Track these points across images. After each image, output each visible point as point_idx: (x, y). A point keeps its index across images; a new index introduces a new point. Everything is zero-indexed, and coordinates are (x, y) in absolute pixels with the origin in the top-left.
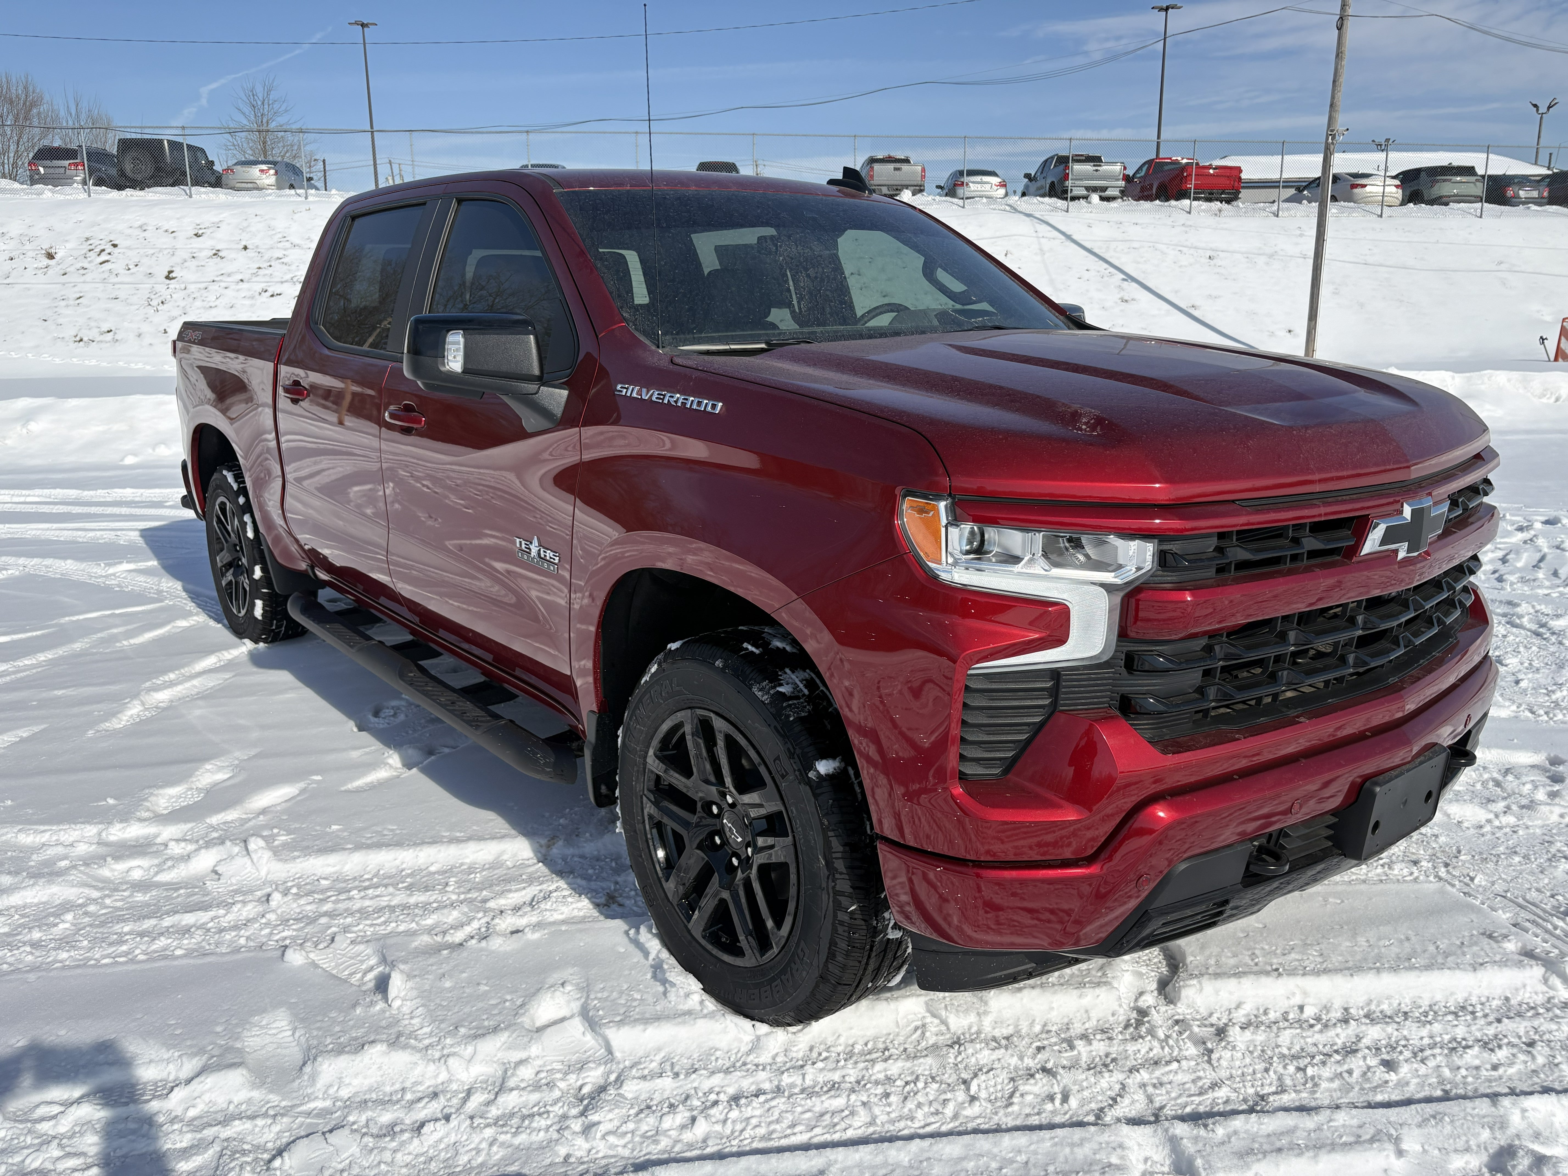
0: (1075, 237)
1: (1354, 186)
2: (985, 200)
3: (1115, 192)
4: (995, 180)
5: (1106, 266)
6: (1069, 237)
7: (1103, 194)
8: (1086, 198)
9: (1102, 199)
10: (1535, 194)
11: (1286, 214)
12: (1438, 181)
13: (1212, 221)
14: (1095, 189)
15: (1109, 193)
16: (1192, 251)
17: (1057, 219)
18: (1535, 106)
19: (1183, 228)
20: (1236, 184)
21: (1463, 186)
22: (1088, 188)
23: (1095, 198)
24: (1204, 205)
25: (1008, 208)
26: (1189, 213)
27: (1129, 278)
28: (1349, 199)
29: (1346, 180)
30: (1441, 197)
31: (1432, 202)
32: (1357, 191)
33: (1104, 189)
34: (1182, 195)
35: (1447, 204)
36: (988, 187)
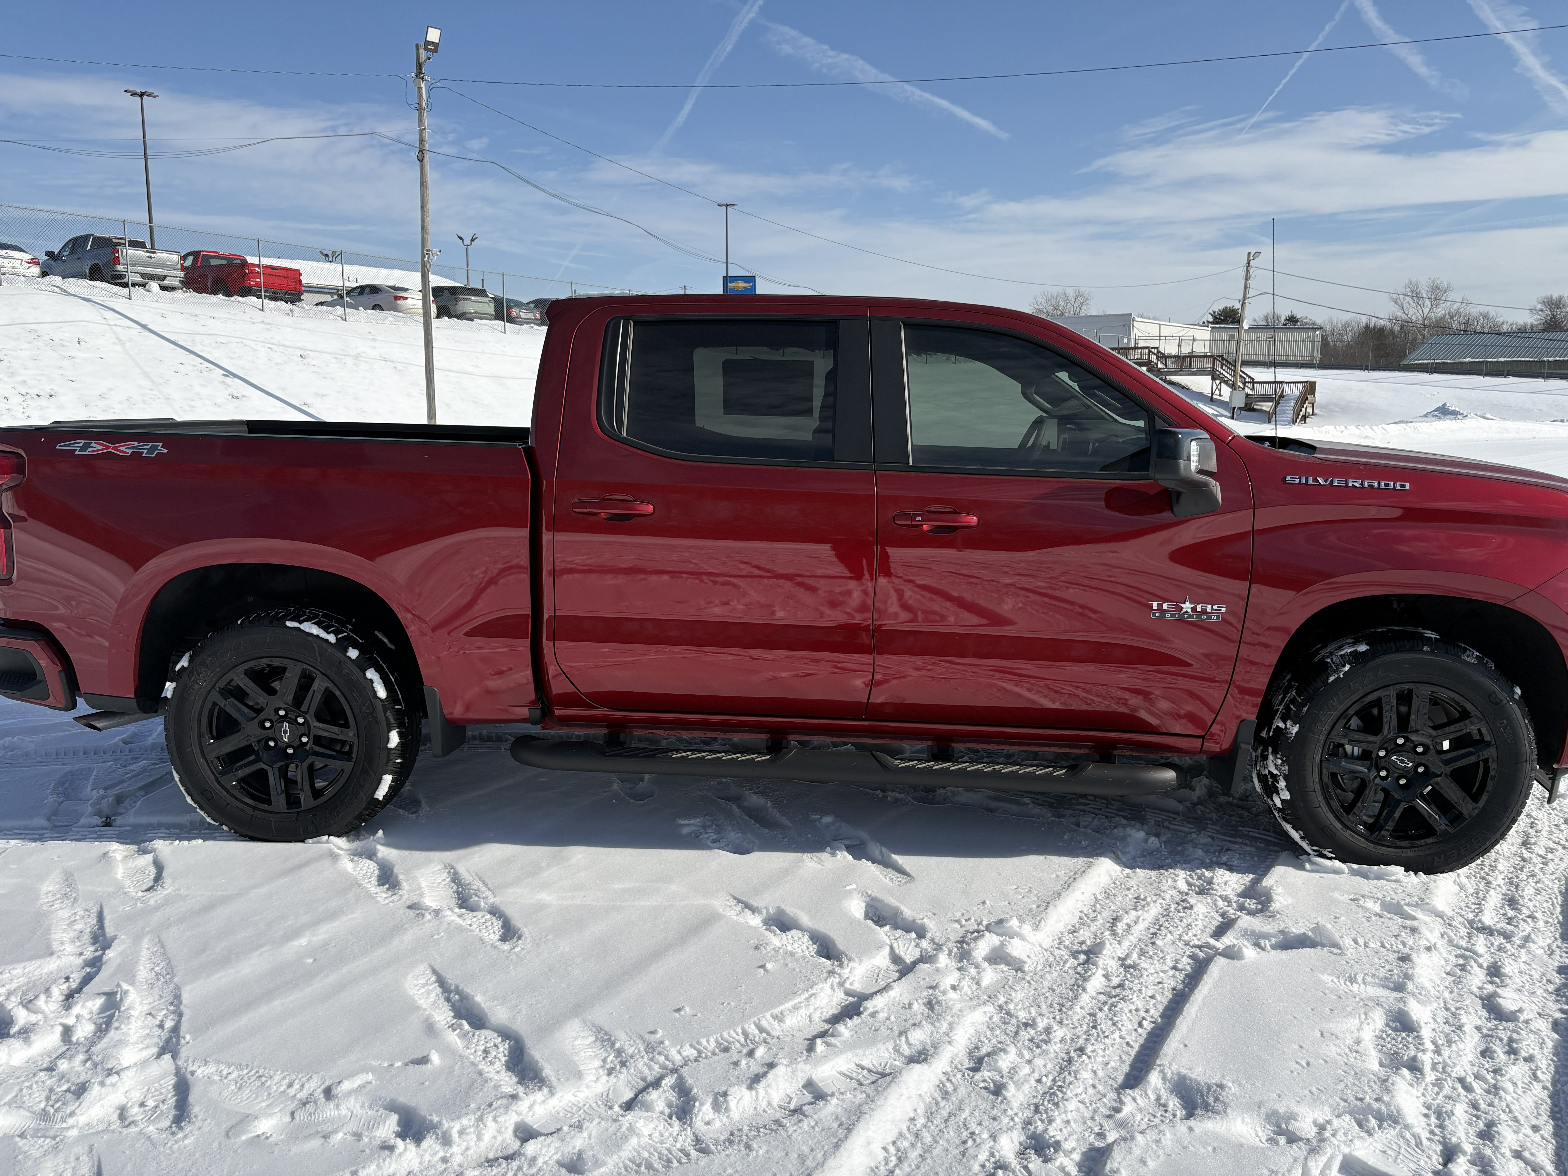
0: (151, 327)
1: (397, 298)
2: (23, 278)
3: (176, 282)
4: (26, 256)
5: (202, 361)
6: (144, 327)
7: (162, 283)
8: (144, 285)
9: (163, 288)
10: (531, 316)
11: (352, 319)
12: (461, 299)
13: (287, 320)
14: (152, 277)
15: (167, 282)
16: (281, 349)
17: (121, 304)
18: (461, 238)
19: (263, 326)
20: (298, 286)
21: (480, 305)
22: (143, 275)
23: (154, 286)
24: (272, 304)
25: (56, 290)
26: (263, 310)
27: (229, 373)
28: (396, 309)
29: (387, 292)
30: (465, 313)
31: (461, 316)
32: (400, 302)
33: (164, 278)
34: (245, 292)
35: (472, 320)
36: (16, 263)
